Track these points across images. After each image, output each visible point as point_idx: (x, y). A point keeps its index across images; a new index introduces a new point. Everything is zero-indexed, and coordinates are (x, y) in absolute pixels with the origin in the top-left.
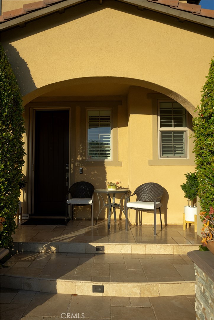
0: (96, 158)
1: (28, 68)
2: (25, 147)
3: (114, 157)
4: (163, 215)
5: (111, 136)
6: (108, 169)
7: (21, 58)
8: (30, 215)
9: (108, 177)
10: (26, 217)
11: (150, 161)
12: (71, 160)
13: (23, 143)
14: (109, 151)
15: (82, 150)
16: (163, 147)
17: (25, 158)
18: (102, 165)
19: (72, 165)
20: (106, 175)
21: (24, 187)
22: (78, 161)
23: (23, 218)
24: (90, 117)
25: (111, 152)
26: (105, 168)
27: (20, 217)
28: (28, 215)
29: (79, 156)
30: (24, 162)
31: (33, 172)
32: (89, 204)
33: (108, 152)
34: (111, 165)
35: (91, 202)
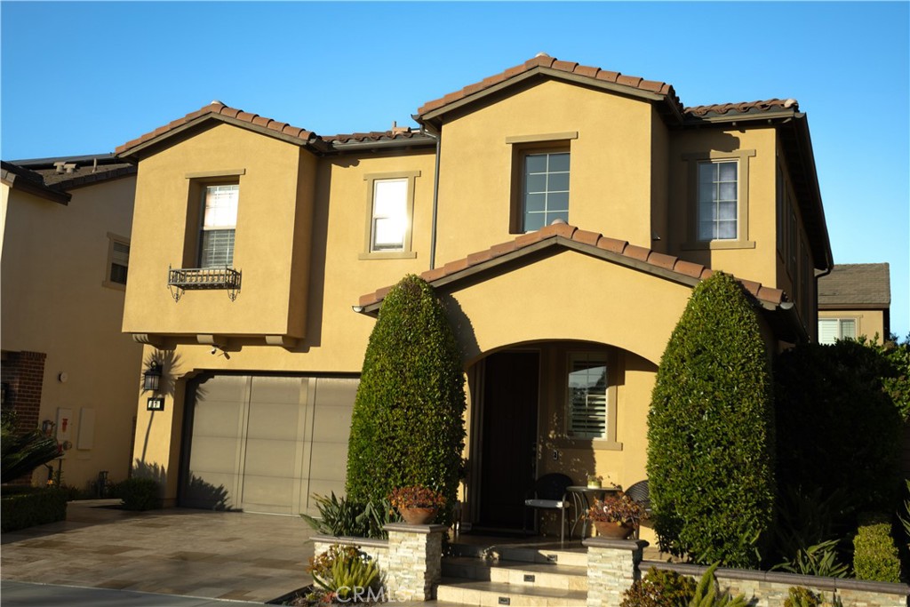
0: (582, 435)
1: (471, 326)
2: (467, 426)
3: (610, 433)
5: (606, 397)
7: (463, 313)
8: (473, 525)
10: (467, 526)
12: (540, 437)
13: (464, 422)
14: (604, 422)
15: (557, 421)
17: (466, 440)
18: (587, 447)
19: (541, 446)
20: (595, 466)
21: (464, 477)
22: (550, 440)
23: (463, 528)
24: (576, 362)
25: (606, 423)
26: (593, 453)
27: (458, 526)
28: (471, 524)
29: (553, 432)
30: (464, 445)
31: (481, 454)
32: (558, 508)
33: (601, 425)
34: (604, 447)
35: (560, 505)
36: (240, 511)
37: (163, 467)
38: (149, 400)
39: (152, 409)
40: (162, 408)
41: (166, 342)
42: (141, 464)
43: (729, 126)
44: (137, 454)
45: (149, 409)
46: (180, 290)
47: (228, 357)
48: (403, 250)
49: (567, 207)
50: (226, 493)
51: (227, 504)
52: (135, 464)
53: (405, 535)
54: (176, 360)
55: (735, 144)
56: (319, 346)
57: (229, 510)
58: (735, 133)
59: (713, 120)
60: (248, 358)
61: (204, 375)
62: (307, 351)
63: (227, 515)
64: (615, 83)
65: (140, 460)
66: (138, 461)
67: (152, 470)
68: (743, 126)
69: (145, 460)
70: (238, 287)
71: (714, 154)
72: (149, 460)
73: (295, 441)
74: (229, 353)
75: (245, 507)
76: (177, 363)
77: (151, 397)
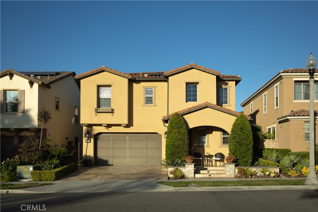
0: (201, 144)
1: (187, 123)
3: (207, 144)
4: (223, 163)
5: (206, 137)
6: (205, 148)
7: (186, 120)
9: (205, 151)
11: (219, 146)
15: (196, 142)
16: (223, 141)
18: (203, 147)
22: (195, 146)
25: (206, 142)
29: (195, 144)
32: (200, 159)
34: (207, 147)
35: (201, 159)
36: (113, 165)
37: (92, 156)
38: (86, 140)
39: (88, 142)
40: (90, 142)
41: (90, 126)
42: (86, 155)
43: (227, 80)
44: (84, 153)
45: (86, 142)
46: (97, 113)
47: (108, 129)
48: (153, 104)
49: (197, 97)
50: (108, 161)
51: (109, 164)
52: (83, 155)
53: (189, 165)
54: (93, 130)
55: (227, 84)
56: (133, 126)
57: (110, 165)
58: (227, 82)
59: (224, 79)
60: (113, 129)
61: (100, 133)
62: (130, 128)
63: (109, 167)
64: (210, 71)
65: (85, 154)
66: (84, 155)
67: (89, 157)
68: (229, 81)
69: (87, 154)
70: (114, 113)
71: (223, 86)
72: (88, 154)
73: (126, 148)
74: (108, 128)
75: (114, 164)
76: (94, 131)
77: (87, 139)
